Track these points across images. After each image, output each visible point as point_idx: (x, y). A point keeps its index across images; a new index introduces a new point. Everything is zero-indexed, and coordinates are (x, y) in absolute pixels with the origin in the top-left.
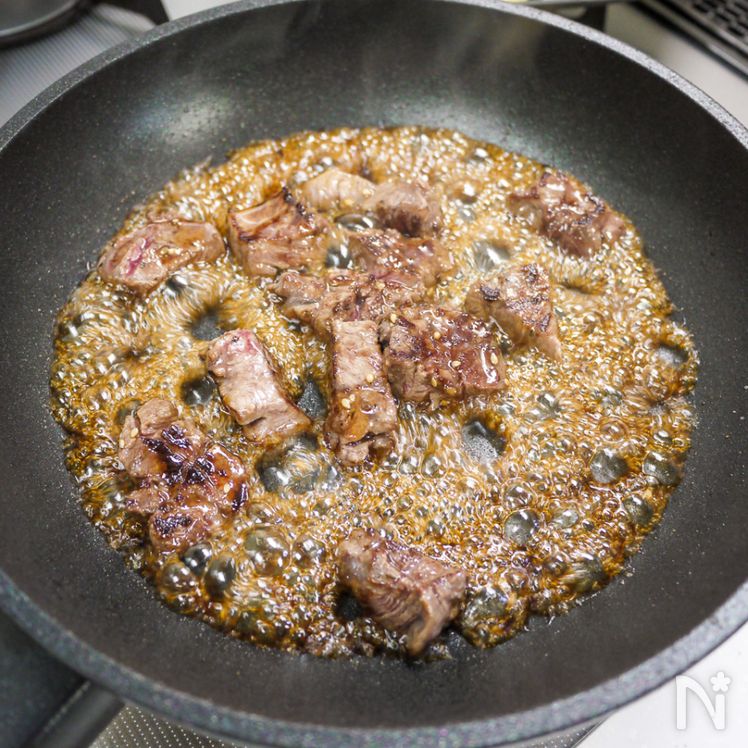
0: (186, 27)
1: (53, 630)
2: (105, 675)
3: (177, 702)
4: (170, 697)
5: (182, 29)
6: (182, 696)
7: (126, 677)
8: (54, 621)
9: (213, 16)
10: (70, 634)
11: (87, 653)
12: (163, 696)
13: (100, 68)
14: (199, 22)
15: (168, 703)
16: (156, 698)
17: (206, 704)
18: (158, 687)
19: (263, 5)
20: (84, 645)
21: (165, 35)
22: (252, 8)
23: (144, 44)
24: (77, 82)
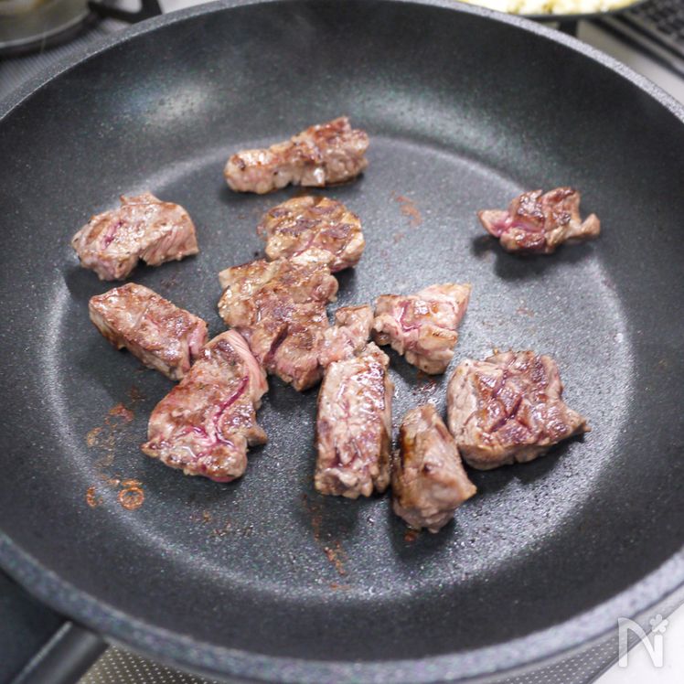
0: (162, 24)
1: (35, 570)
2: (86, 613)
3: (157, 639)
4: (149, 634)
5: (158, 26)
6: (163, 633)
7: (107, 615)
8: (35, 562)
9: (188, 14)
10: (51, 575)
11: (67, 592)
12: (143, 632)
13: (81, 60)
14: (175, 20)
15: (148, 640)
16: (137, 635)
17: (186, 640)
18: (137, 624)
19: (234, 5)
20: (66, 585)
21: (143, 31)
22: (223, 8)
23: (123, 39)
24: (59, 73)
